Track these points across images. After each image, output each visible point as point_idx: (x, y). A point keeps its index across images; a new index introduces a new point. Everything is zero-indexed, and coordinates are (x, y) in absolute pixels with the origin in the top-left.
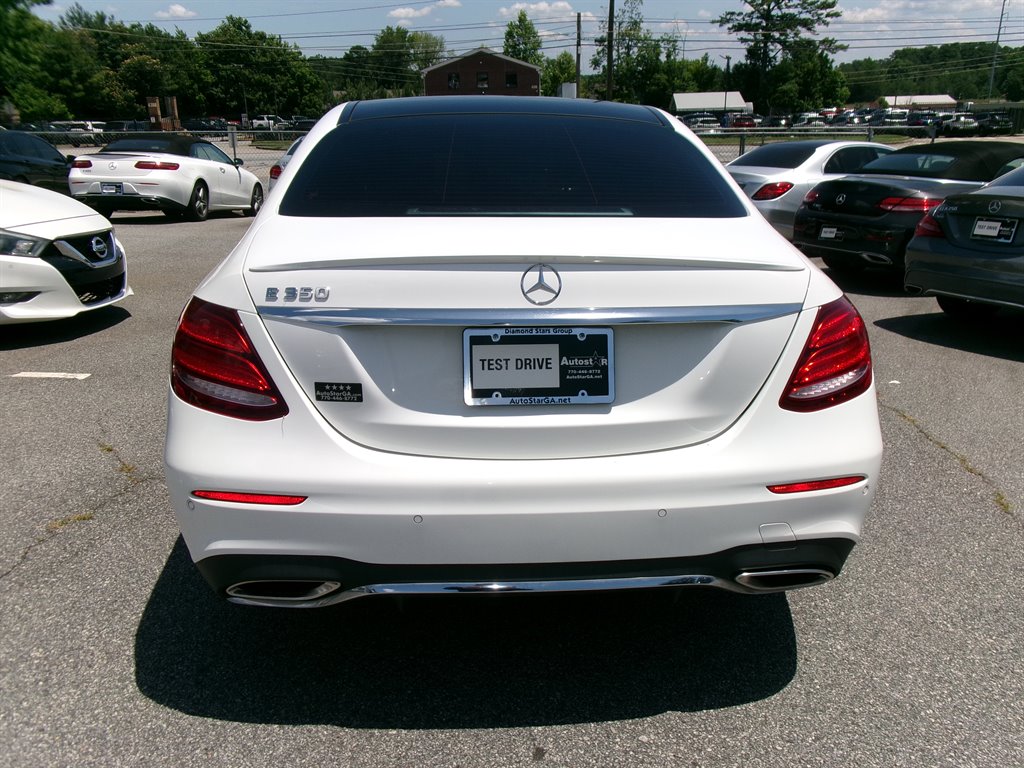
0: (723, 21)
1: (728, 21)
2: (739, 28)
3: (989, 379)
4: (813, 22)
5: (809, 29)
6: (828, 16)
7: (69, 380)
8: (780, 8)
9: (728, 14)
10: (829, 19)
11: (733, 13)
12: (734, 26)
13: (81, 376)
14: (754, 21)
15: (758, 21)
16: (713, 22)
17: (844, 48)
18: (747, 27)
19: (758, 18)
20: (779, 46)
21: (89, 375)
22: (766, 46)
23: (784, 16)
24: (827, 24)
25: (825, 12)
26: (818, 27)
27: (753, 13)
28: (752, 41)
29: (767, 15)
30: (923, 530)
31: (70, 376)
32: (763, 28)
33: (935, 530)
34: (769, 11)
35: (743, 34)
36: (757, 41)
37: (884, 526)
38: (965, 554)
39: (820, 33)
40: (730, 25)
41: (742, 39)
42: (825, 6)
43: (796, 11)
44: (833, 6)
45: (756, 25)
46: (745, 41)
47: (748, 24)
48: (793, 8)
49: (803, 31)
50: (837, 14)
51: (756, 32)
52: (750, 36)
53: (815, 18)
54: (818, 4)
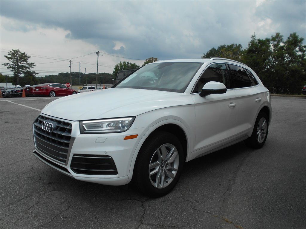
0: (5, 65)
2: (10, 67)
5: (29, 69)
6: (33, 66)
8: (21, 63)
9: (7, 63)
10: (33, 67)
11: (8, 63)
12: (9, 67)
15: (15, 66)
16: (2, 65)
17: (38, 74)
18: (13, 68)
23: (22, 66)
24: (33, 68)
25: (32, 65)
26: (31, 68)
27: (13, 64)
32: (17, 68)
34: (18, 64)
35: (11, 69)
36: (16, 71)
39: (32, 70)
40: (8, 66)
42: (32, 64)
43: (25, 65)
44: (34, 64)
45: (15, 67)
46: (12, 71)
47: (12, 67)
48: (24, 64)
49: (27, 69)
50: (35, 66)
51: (15, 69)
52: (14, 70)
53: (30, 66)
54: (30, 63)
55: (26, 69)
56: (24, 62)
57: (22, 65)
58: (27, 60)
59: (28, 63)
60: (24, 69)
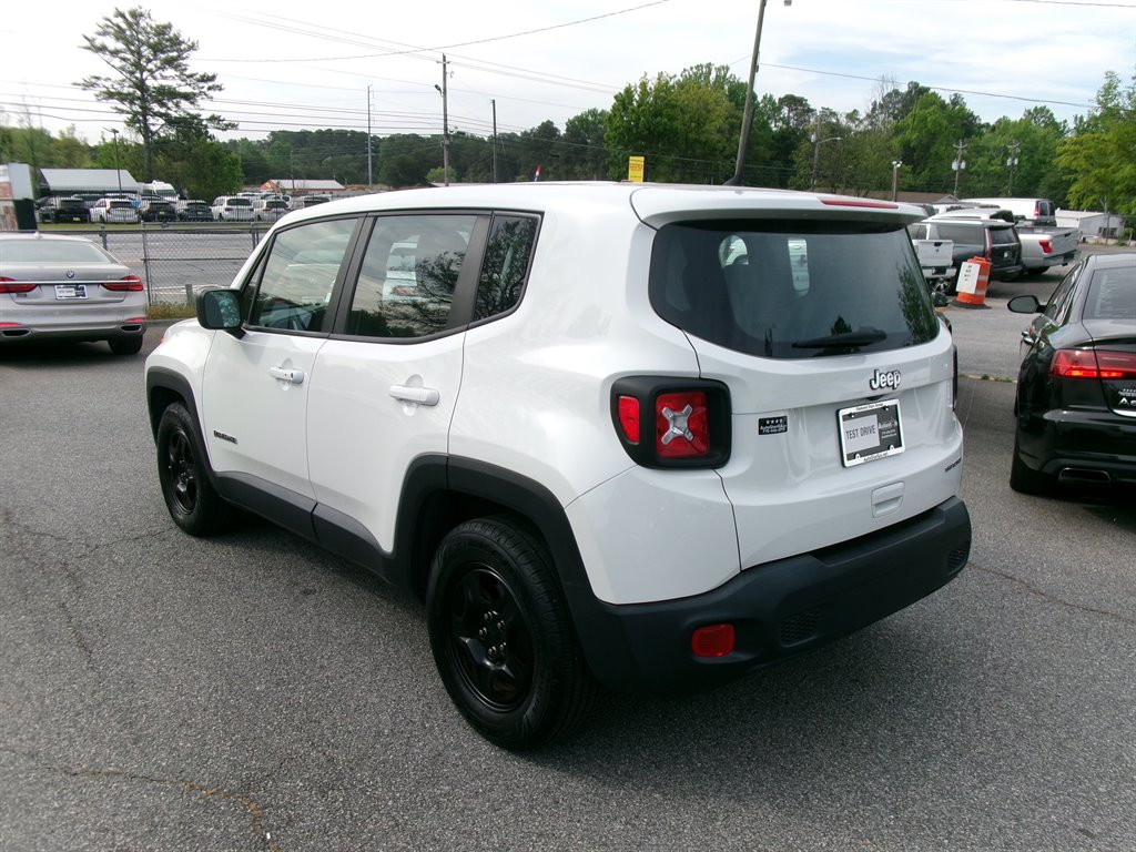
0: (88, 85)
1: (93, 85)
2: (110, 95)
4: (194, 94)
5: (192, 103)
6: (210, 88)
8: (155, 78)
9: (94, 77)
10: (211, 93)
11: (97, 78)
12: (102, 93)
14: (126, 90)
15: (131, 90)
17: (233, 126)
18: (122, 97)
19: (130, 86)
20: (162, 121)
22: (146, 120)
23: (160, 88)
24: (211, 98)
25: (206, 85)
26: (200, 101)
27: (124, 80)
28: (128, 113)
29: (141, 85)
32: (139, 98)
34: (142, 81)
35: (115, 103)
36: (135, 114)
39: (204, 109)
40: (97, 90)
41: (116, 108)
42: (205, 79)
43: (173, 83)
44: (212, 78)
45: (129, 94)
46: (122, 111)
47: (119, 94)
48: (169, 79)
49: (184, 104)
50: (219, 88)
51: (132, 103)
52: (126, 107)
53: (197, 91)
54: (198, 76)
55: (177, 105)
56: (170, 72)
58: (184, 62)
59: (187, 73)
60: (170, 104)
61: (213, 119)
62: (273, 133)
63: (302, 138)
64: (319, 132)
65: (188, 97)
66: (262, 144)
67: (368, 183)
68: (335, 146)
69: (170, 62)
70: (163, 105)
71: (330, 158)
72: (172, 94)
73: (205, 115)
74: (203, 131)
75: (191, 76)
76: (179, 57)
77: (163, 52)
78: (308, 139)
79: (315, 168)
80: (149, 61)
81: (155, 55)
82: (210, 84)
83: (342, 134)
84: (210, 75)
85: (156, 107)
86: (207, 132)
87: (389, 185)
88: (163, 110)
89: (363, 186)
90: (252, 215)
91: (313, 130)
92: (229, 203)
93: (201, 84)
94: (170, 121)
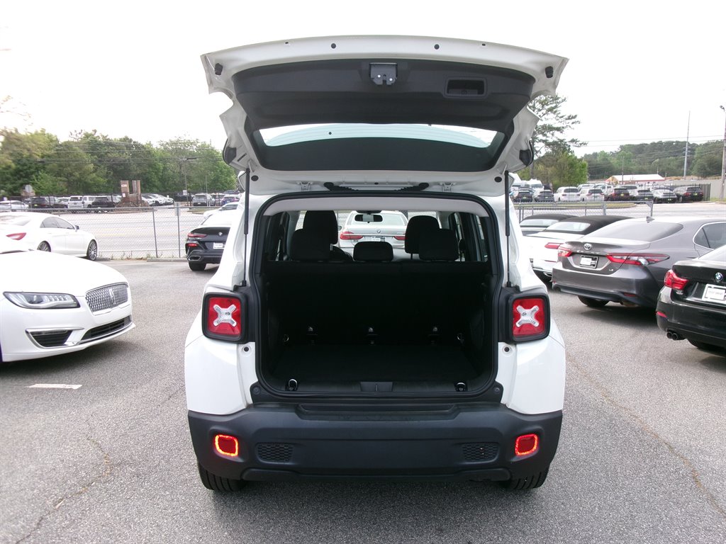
3: (688, 385)
4: (563, 128)
5: (561, 133)
6: (573, 123)
7: (67, 390)
10: (573, 126)
13: (76, 387)
20: (542, 144)
21: (80, 386)
24: (573, 129)
25: (571, 121)
26: (566, 131)
30: (643, 500)
31: (68, 386)
33: (651, 501)
37: (617, 498)
38: (671, 518)
39: (566, 136)
42: (571, 118)
43: (551, 122)
44: (575, 117)
48: (550, 120)
49: (557, 134)
50: (579, 122)
53: (565, 125)
54: (566, 117)
55: (553, 135)
56: (551, 115)
57: (545, 125)
58: (558, 109)
59: (560, 115)
60: (548, 134)
61: (573, 141)
62: (621, 147)
63: (640, 149)
64: (653, 144)
65: (558, 129)
66: (613, 154)
67: (683, 175)
68: (664, 151)
69: (551, 110)
70: (545, 135)
71: (658, 160)
72: (551, 128)
73: (568, 140)
74: (567, 148)
75: (562, 117)
76: (556, 107)
77: (547, 105)
78: (645, 149)
79: (646, 167)
80: (539, 110)
81: (543, 106)
82: (573, 120)
83: (669, 144)
84: (574, 115)
85: (540, 137)
86: (569, 149)
87: (698, 176)
88: (544, 138)
89: (679, 177)
90: (579, 198)
91: (649, 142)
92: (566, 191)
93: (568, 121)
94: (548, 144)
